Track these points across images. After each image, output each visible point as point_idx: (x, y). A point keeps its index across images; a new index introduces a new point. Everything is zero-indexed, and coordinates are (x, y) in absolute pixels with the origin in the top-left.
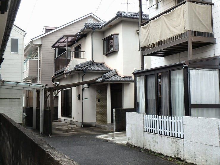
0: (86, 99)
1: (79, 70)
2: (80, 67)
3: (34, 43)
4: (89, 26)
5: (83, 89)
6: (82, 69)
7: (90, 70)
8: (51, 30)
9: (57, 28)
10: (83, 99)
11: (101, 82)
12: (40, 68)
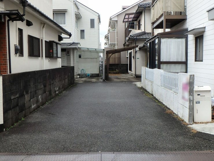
0: (138, 58)
1: (132, 39)
2: (132, 37)
3: (112, 20)
4: (141, 6)
5: (136, 52)
6: (135, 38)
7: (140, 39)
8: (125, 8)
9: (130, 6)
10: (135, 59)
11: (142, 47)
12: (117, 37)
